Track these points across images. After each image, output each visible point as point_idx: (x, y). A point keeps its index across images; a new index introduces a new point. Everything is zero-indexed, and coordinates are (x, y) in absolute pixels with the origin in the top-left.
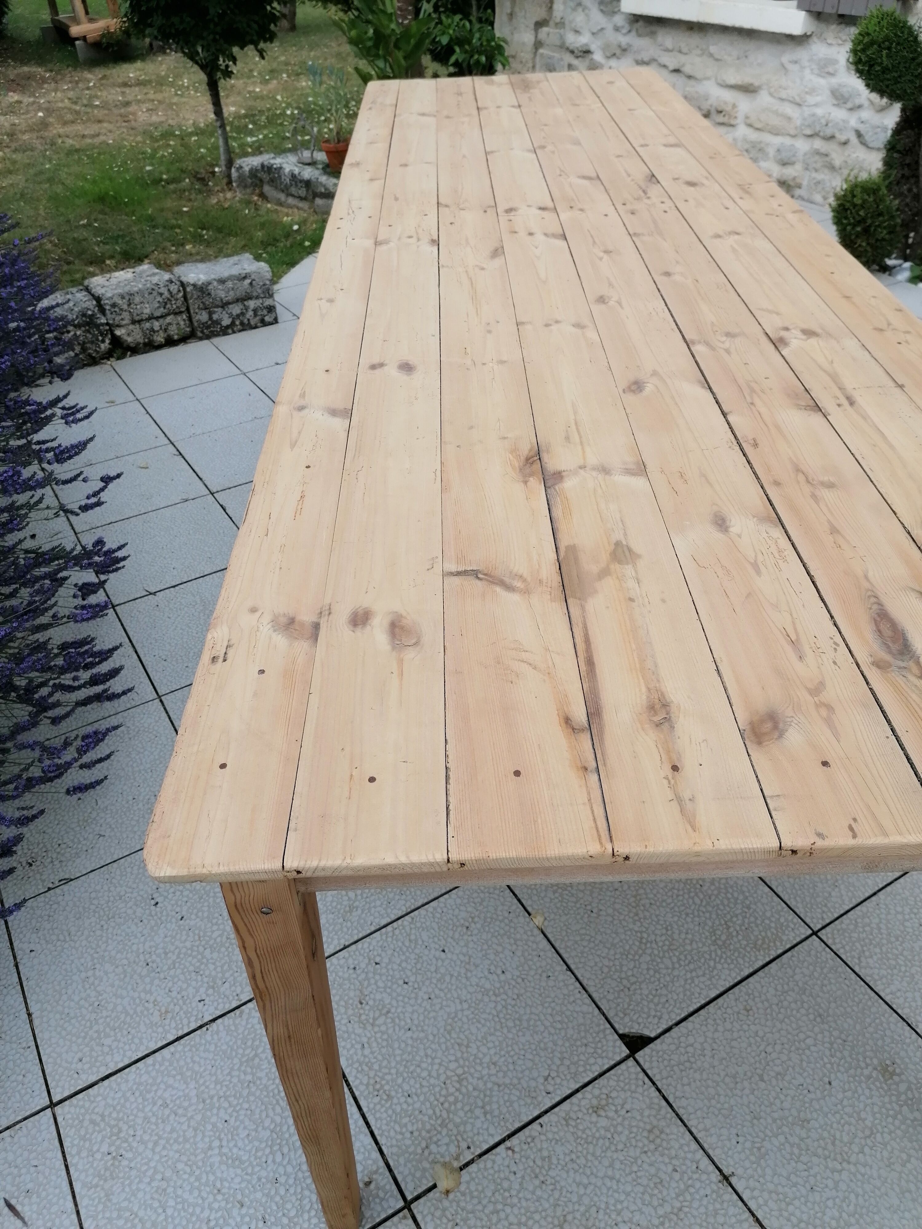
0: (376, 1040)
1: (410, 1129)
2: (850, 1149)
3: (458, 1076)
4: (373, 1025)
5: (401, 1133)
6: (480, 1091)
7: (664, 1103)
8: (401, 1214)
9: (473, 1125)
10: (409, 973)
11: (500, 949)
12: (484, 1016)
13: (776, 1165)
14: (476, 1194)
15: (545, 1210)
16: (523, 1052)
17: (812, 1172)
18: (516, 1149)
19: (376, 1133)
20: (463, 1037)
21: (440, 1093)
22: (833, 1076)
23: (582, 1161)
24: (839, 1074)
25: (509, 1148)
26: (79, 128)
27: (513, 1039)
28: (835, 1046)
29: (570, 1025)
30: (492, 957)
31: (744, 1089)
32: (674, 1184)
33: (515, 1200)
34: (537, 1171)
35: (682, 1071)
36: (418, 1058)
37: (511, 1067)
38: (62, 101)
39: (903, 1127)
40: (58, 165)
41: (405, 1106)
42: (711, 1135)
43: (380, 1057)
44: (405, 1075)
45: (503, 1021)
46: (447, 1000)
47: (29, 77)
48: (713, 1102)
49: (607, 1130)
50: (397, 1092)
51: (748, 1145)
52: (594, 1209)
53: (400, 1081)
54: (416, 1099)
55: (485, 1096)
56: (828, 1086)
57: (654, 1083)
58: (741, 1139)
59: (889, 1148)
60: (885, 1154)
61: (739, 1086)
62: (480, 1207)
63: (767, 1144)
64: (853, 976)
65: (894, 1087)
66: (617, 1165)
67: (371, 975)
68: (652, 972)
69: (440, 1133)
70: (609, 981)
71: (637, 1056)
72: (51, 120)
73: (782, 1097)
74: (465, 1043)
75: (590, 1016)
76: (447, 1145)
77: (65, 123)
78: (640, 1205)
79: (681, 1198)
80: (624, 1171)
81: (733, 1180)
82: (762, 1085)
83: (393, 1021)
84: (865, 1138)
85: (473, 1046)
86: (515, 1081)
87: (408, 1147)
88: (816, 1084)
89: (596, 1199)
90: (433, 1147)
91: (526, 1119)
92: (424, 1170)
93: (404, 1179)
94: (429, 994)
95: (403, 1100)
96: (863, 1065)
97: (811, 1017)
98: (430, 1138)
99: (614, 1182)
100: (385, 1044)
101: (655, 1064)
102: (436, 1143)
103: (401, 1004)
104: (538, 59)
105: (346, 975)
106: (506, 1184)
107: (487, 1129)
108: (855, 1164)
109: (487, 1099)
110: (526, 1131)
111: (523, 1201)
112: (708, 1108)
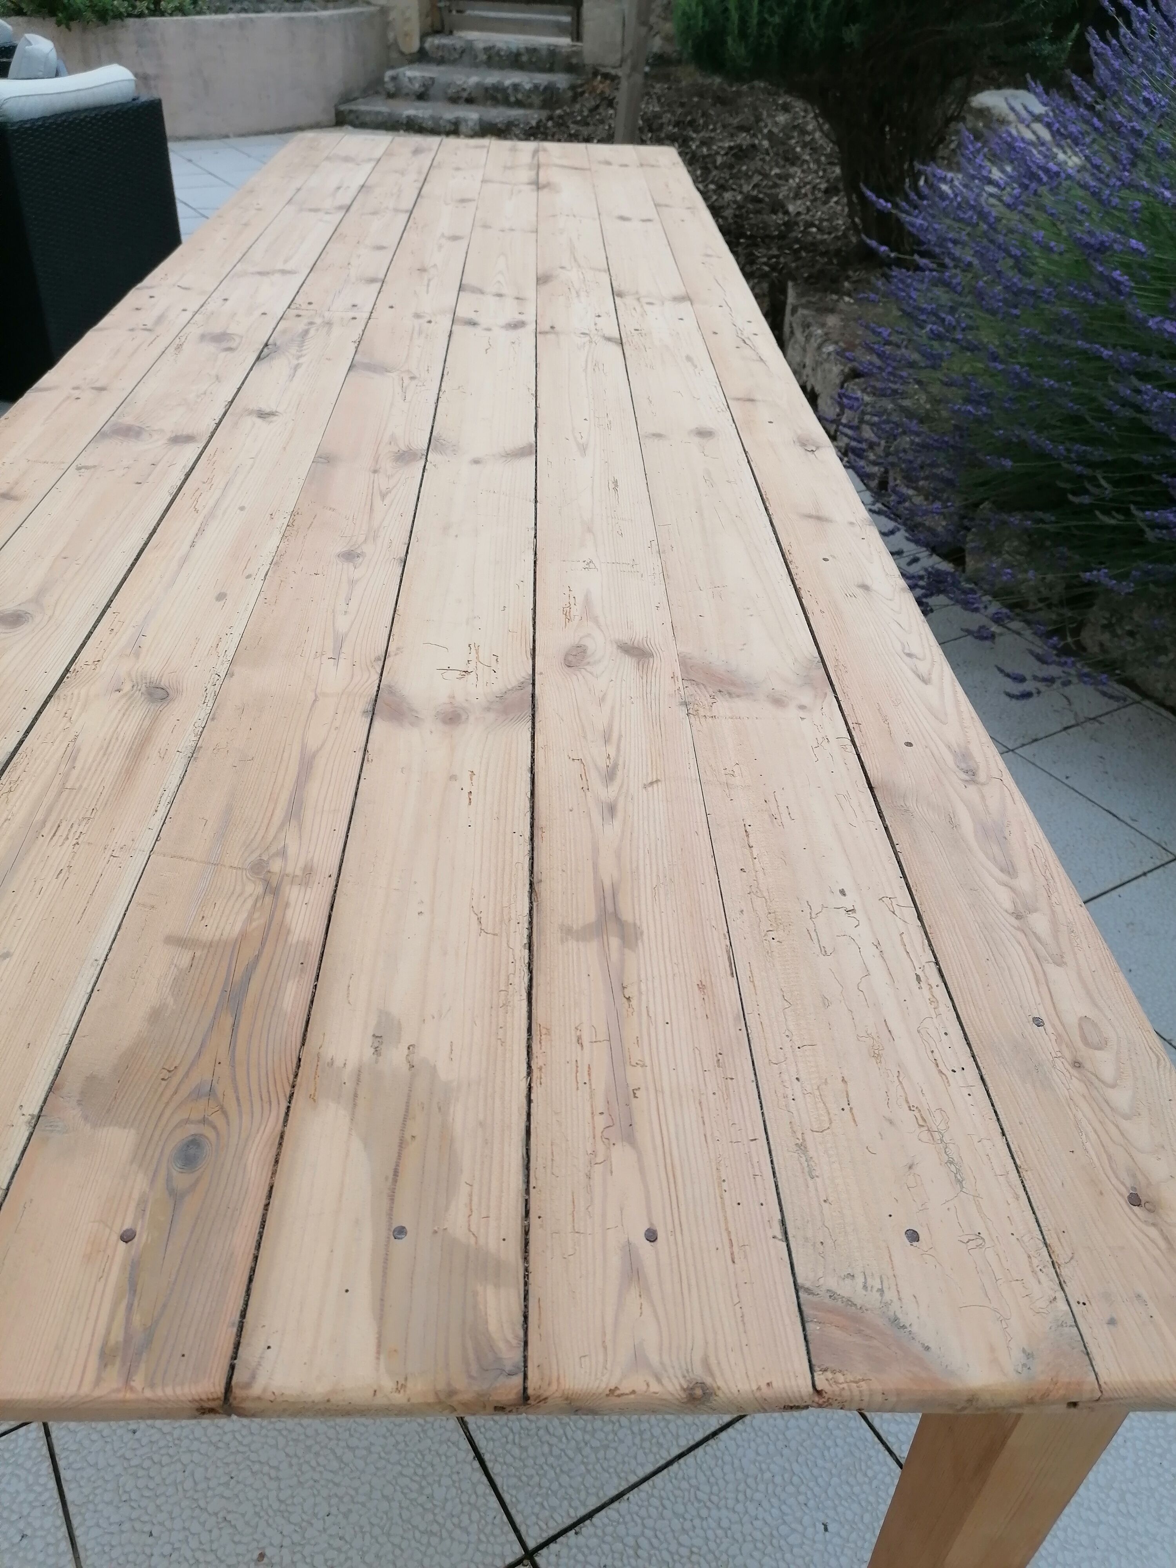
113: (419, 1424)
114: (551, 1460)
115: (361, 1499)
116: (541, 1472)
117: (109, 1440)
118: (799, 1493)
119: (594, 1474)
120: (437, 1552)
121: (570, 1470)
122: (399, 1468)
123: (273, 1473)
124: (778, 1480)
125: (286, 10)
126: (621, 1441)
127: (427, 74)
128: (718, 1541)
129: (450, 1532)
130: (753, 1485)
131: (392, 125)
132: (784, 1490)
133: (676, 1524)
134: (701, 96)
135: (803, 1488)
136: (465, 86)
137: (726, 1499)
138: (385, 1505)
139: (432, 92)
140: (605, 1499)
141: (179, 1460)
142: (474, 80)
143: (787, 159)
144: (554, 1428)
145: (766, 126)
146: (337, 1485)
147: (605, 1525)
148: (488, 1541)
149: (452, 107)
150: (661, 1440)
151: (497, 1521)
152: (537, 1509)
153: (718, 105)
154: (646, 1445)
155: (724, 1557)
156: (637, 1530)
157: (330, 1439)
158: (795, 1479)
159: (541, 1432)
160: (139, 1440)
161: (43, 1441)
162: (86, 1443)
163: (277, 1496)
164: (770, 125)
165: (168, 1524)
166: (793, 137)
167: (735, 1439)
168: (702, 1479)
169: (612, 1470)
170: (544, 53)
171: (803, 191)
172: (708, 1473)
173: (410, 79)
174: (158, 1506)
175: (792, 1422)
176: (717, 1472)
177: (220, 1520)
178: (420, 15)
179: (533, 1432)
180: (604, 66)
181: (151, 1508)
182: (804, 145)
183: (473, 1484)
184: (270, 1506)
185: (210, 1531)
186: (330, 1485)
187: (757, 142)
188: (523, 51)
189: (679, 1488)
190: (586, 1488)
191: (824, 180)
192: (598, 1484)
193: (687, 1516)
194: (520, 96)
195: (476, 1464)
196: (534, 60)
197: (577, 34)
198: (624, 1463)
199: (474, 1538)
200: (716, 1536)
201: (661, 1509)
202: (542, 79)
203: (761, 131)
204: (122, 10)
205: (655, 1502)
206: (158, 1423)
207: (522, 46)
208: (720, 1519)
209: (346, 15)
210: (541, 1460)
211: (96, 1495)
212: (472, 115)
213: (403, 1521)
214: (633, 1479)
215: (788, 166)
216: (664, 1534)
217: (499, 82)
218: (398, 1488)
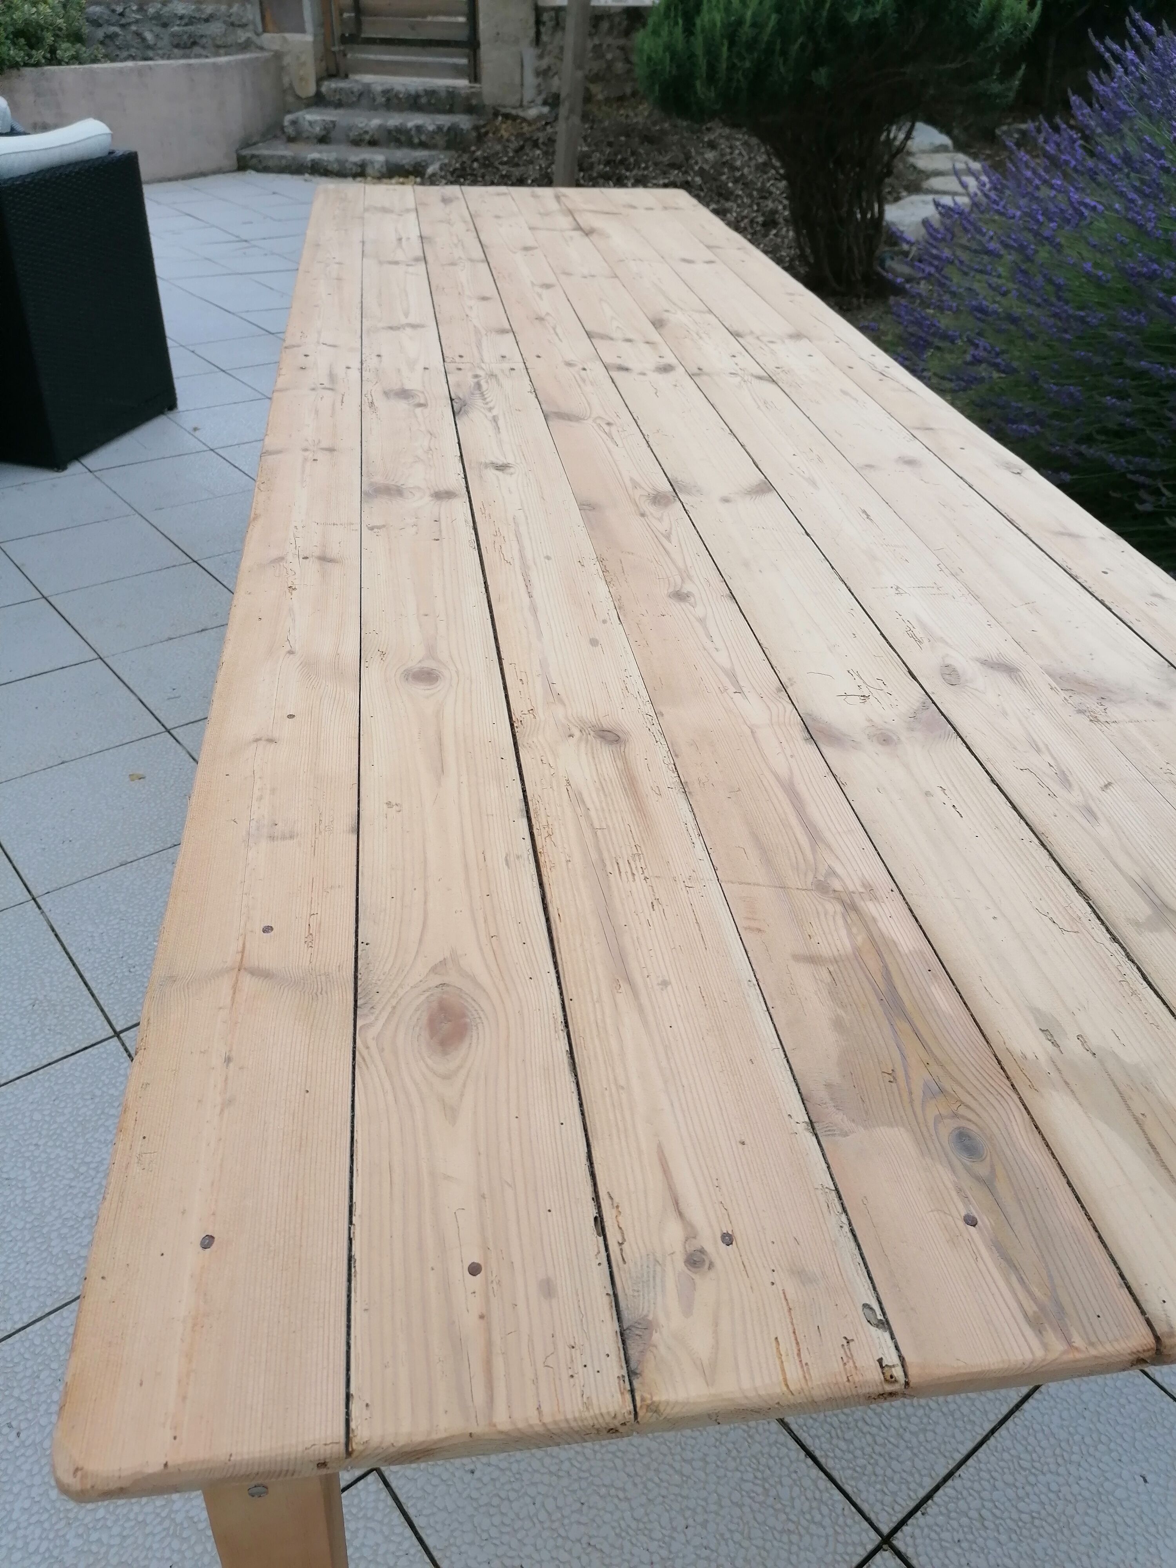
113: (744, 1431)
114: (877, 1449)
115: (713, 1508)
116: (872, 1461)
117: (450, 1483)
118: (1111, 1451)
119: (921, 1456)
120: (800, 1549)
121: (899, 1456)
122: (739, 1474)
123: (621, 1495)
124: (1088, 1440)
125: (176, 58)
126: (936, 1423)
127: (328, 118)
128: (1053, 1504)
129: (807, 1529)
130: (1068, 1449)
131: (296, 168)
132: (1096, 1449)
133: (1010, 1492)
134: (628, 136)
135: (1112, 1446)
136: (367, 129)
137: (1048, 1464)
138: (737, 1511)
139: (333, 135)
140: (939, 1479)
141: (526, 1494)
142: (376, 122)
143: (720, 195)
144: (870, 1418)
145: (696, 163)
146: (687, 1497)
147: (947, 1503)
148: (845, 1532)
149: (355, 149)
150: (972, 1417)
151: (846, 1512)
152: (879, 1496)
153: (646, 144)
154: (960, 1423)
155: (1063, 1519)
156: (976, 1504)
157: (665, 1455)
158: (1103, 1438)
159: (860, 1424)
160: (480, 1480)
161: (385, 1494)
162: (429, 1488)
163: (632, 1516)
164: (700, 162)
165: (536, 1556)
166: (724, 174)
167: (1038, 1408)
168: (1020, 1448)
169: (936, 1451)
170: (443, 94)
171: (742, 225)
172: (1024, 1442)
173: (310, 123)
174: (519, 1540)
175: (1084, 1387)
176: (1031, 1439)
177: (585, 1546)
178: (316, 60)
179: (852, 1425)
180: (504, 107)
181: (514, 1543)
182: (736, 181)
183: (813, 1480)
184: (629, 1526)
185: (579, 1558)
186: (680, 1499)
187: (689, 179)
188: (422, 93)
189: (1003, 1460)
190: (919, 1471)
191: (759, 214)
192: (927, 1465)
193: (1018, 1484)
194: (423, 138)
195: (810, 1461)
196: (433, 101)
197: (475, 76)
198: (945, 1443)
199: (830, 1531)
200: (1050, 1500)
201: (992, 1481)
202: (444, 120)
203: (692, 169)
204: (19, 60)
205: (984, 1475)
206: (493, 1459)
207: (421, 88)
208: (1048, 1484)
209: (242, 61)
210: (868, 1450)
211: (455, 1538)
212: (378, 157)
213: (758, 1523)
214: (959, 1457)
215: (722, 201)
216: (1003, 1504)
217: (401, 124)
218: (744, 1493)
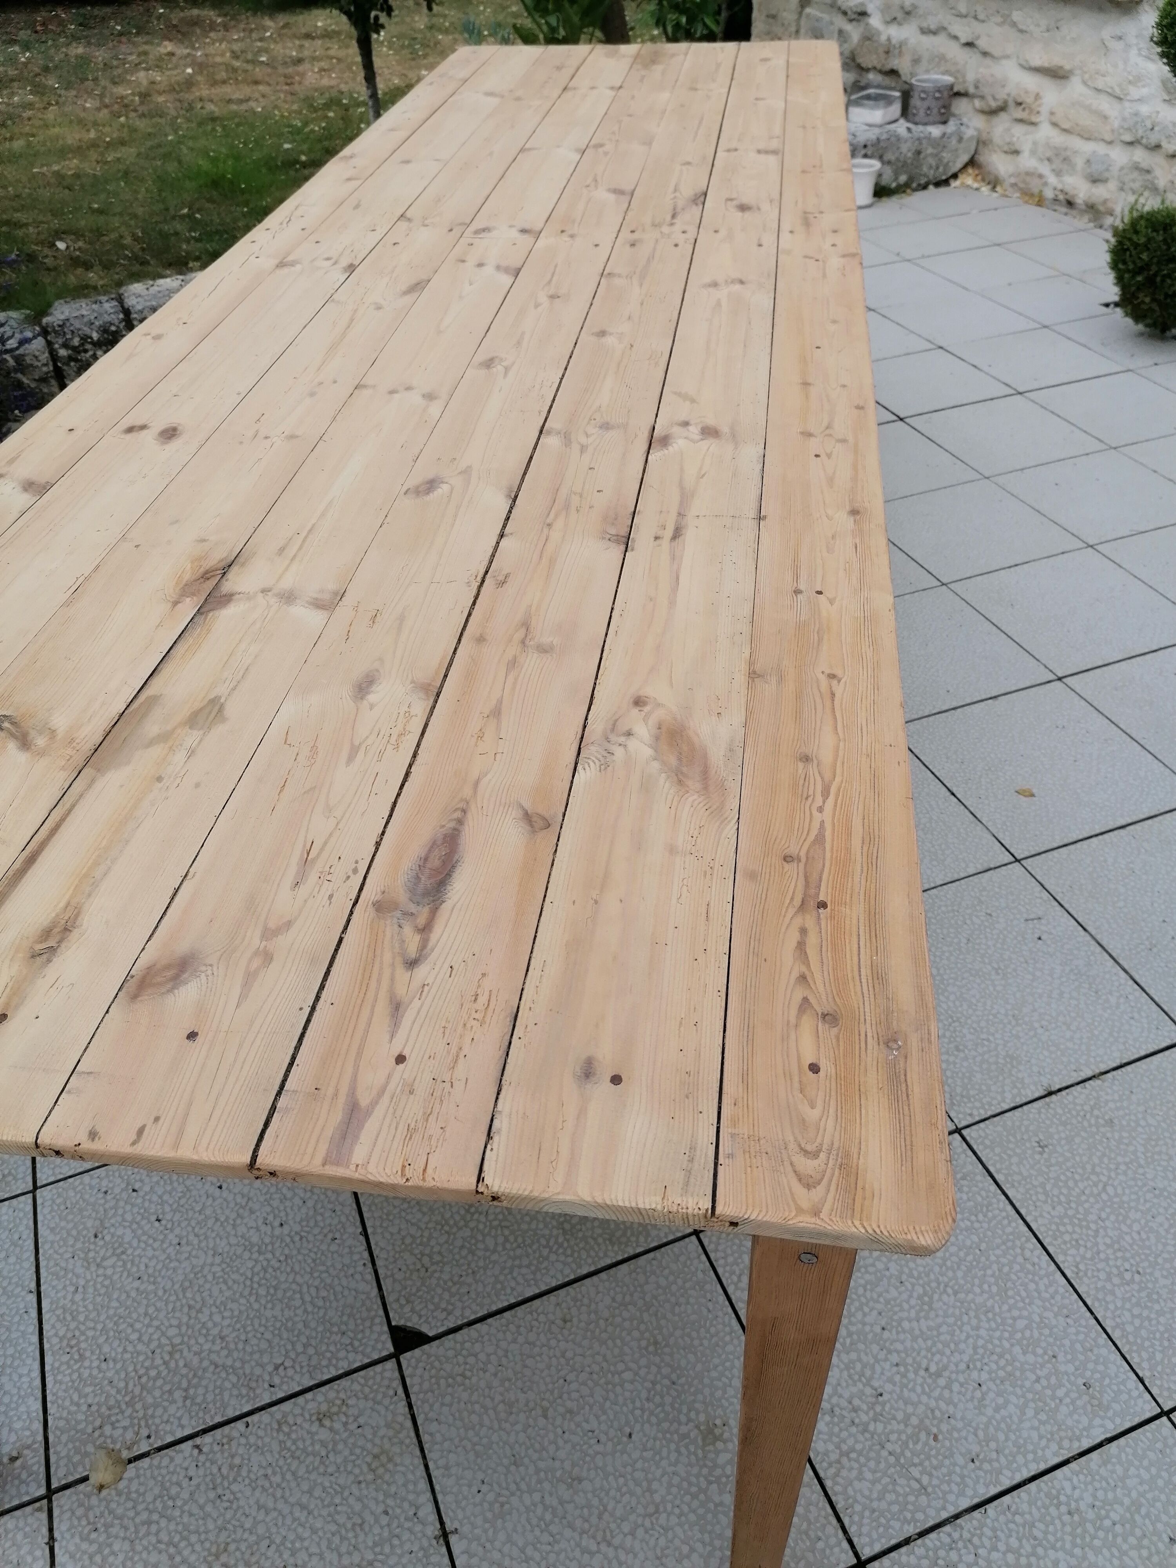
0: (94, 1285)
1: (90, 1401)
2: (619, 1527)
3: (173, 1346)
4: (98, 1266)
5: (78, 1405)
6: (191, 1370)
7: (409, 1424)
8: (37, 1505)
9: (165, 1409)
10: (167, 1208)
11: (289, 1195)
12: (235, 1276)
13: (515, 1530)
14: (134, 1495)
15: (207, 1532)
16: (262, 1329)
17: (556, 1548)
18: (205, 1450)
19: (49, 1398)
20: (198, 1298)
21: (143, 1362)
22: (638, 1427)
23: (277, 1479)
24: (647, 1426)
25: (197, 1447)
26: (228, 90)
27: (258, 1311)
28: (658, 1387)
29: (334, 1304)
30: (275, 1203)
31: (517, 1423)
32: (376, 1530)
33: (177, 1513)
34: (219, 1481)
35: (449, 1386)
36: (135, 1316)
37: (240, 1346)
38: (223, 55)
39: (701, 1511)
40: (184, 136)
41: (95, 1372)
42: (449, 1476)
43: (91, 1307)
44: (111, 1334)
45: (255, 1286)
46: (200, 1248)
47: (195, 22)
48: (471, 1433)
49: (323, 1444)
50: (92, 1353)
51: (491, 1497)
52: (266, 1542)
53: (101, 1340)
54: (111, 1364)
55: (195, 1376)
56: (625, 1439)
57: (408, 1395)
58: (484, 1488)
59: (670, 1534)
60: (662, 1542)
61: (512, 1418)
62: (131, 1514)
63: (514, 1500)
64: (722, 1298)
65: (712, 1456)
66: (317, 1492)
67: (122, 1204)
68: (464, 1252)
69: (122, 1412)
70: (406, 1255)
71: (405, 1358)
72: (199, 78)
73: (560, 1442)
74: (198, 1306)
75: (364, 1297)
76: (125, 1428)
77: (214, 83)
78: (324, 1548)
79: (378, 1549)
80: (323, 1501)
81: (453, 1539)
82: (542, 1422)
83: (125, 1263)
84: (645, 1516)
85: (206, 1311)
86: (238, 1364)
87: (78, 1422)
88: (612, 1433)
89: (274, 1530)
90: (108, 1430)
91: (231, 1413)
92: (87, 1454)
93: (57, 1462)
94: (181, 1238)
95: (96, 1364)
96: (683, 1418)
97: (644, 1343)
98: (109, 1416)
99: (305, 1513)
100: (103, 1291)
101: (419, 1372)
102: (112, 1424)
103: (143, 1245)
104: (803, 22)
105: (92, 1200)
106: (174, 1490)
107: (180, 1419)
108: (616, 1548)
109: (195, 1381)
110: (226, 1429)
111: (186, 1515)
112: (461, 1440)
